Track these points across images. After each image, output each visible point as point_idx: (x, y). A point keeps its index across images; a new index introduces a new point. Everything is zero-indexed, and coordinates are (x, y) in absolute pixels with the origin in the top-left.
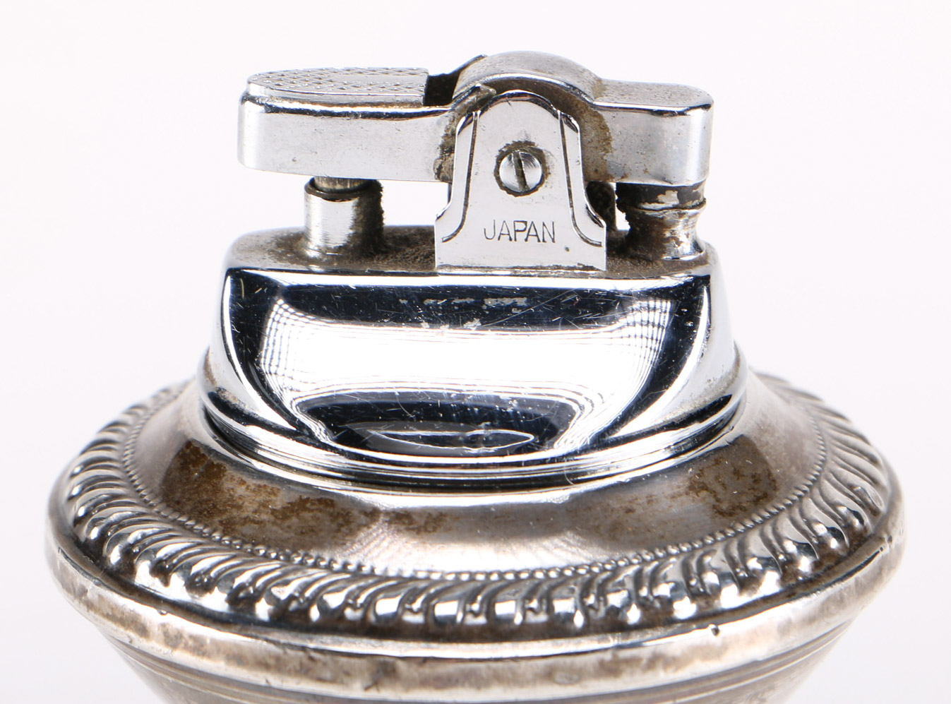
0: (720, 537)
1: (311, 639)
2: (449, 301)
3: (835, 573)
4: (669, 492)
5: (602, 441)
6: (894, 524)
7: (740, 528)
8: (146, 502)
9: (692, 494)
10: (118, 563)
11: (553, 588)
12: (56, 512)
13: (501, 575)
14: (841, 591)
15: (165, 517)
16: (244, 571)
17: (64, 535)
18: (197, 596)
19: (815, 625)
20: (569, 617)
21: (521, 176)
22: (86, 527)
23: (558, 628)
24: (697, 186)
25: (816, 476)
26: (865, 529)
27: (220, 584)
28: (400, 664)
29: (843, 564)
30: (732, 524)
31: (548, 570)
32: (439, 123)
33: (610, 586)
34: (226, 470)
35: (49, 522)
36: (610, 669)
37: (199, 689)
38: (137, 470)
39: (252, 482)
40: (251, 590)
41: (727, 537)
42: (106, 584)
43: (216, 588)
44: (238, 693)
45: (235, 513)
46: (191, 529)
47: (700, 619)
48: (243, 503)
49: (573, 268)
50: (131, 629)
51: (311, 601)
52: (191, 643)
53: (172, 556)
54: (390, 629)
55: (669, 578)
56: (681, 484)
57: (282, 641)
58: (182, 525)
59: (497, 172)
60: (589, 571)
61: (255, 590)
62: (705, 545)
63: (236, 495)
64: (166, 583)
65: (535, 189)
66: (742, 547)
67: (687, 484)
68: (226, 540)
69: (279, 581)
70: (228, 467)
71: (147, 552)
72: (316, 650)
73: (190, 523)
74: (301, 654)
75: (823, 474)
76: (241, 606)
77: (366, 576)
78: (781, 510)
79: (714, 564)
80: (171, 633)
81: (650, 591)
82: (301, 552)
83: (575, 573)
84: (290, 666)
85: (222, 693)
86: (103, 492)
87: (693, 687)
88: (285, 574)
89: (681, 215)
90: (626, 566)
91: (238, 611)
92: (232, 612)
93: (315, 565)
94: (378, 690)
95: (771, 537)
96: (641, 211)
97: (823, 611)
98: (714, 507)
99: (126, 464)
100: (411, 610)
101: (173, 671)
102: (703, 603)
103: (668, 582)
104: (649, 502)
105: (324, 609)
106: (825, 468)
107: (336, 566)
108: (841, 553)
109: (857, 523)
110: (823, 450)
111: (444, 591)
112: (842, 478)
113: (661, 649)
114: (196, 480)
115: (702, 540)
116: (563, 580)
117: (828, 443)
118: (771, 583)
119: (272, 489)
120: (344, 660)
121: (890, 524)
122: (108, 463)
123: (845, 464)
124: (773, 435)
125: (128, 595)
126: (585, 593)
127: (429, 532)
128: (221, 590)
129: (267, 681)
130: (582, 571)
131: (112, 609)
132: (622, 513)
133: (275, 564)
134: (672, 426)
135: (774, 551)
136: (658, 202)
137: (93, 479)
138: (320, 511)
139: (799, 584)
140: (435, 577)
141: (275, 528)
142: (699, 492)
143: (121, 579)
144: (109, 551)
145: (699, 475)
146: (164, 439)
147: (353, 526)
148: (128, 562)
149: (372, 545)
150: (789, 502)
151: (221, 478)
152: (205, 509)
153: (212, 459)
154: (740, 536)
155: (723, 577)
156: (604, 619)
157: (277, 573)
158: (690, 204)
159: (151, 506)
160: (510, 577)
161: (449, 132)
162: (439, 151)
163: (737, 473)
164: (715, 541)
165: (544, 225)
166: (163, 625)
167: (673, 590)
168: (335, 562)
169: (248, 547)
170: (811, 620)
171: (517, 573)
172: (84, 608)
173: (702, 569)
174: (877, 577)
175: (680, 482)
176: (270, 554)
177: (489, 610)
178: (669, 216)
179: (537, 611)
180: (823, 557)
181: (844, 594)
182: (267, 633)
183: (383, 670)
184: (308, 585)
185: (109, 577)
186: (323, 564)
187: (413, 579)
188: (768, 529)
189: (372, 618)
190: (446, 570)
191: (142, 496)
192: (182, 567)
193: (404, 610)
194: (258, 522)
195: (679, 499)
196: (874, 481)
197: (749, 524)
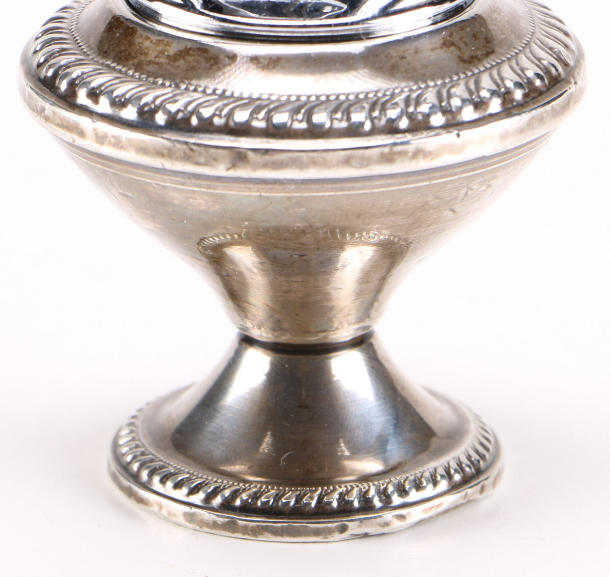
0: (462, 76)
1: (192, 137)
3: (538, 101)
4: (429, 46)
5: (385, 12)
6: (578, 73)
7: (476, 71)
8: (84, 52)
9: (445, 49)
10: (65, 90)
11: (351, 105)
12: (25, 61)
13: (318, 97)
14: (541, 113)
15: (97, 62)
16: (148, 94)
17: (31, 75)
18: (117, 110)
19: (523, 134)
20: (362, 124)
22: (45, 69)
23: (354, 131)
25: (528, 41)
26: (559, 75)
27: (133, 102)
28: (251, 155)
29: (543, 96)
30: (470, 68)
31: (348, 95)
33: (389, 105)
34: (137, 31)
35: (21, 67)
36: (388, 158)
37: (118, 173)
38: (79, 34)
39: (154, 38)
40: (153, 106)
41: (467, 77)
42: (58, 104)
43: (130, 106)
44: (144, 174)
45: (143, 58)
46: (114, 69)
47: (447, 127)
48: (148, 52)
50: (74, 133)
51: (192, 113)
52: (113, 140)
53: (101, 86)
54: (243, 130)
55: (428, 101)
56: (438, 42)
57: (173, 138)
58: (108, 66)
60: (375, 95)
61: (155, 106)
62: (452, 81)
63: (144, 46)
64: (96, 102)
66: (477, 83)
67: (442, 41)
68: (137, 75)
69: (171, 100)
70: (138, 28)
71: (84, 83)
72: (194, 144)
73: (113, 65)
74: (185, 146)
75: (532, 40)
76: (146, 116)
77: (228, 97)
78: (503, 61)
79: (458, 93)
80: (100, 134)
81: (415, 108)
82: (187, 82)
83: (366, 97)
84: (178, 154)
85: (134, 175)
86: (56, 47)
87: (443, 173)
88: (175, 96)
90: (400, 92)
91: (144, 119)
92: (140, 120)
93: (195, 90)
94: (235, 170)
95: (496, 77)
97: (530, 125)
98: (459, 57)
99: (72, 30)
100: (257, 118)
101: (101, 161)
102: (450, 117)
103: (428, 103)
104: (416, 52)
105: (200, 118)
106: (534, 37)
107: (209, 91)
108: (543, 89)
109: (553, 71)
110: (533, 26)
111: (279, 106)
112: (545, 43)
113: (421, 146)
114: (117, 38)
115: (451, 77)
116: (358, 101)
117: (536, 22)
118: (495, 105)
119: (167, 42)
120: (213, 150)
121: (576, 74)
122: (60, 30)
123: (548, 35)
124: (500, 14)
125: (72, 111)
126: (372, 108)
127: (270, 69)
128: (133, 105)
129: (163, 165)
130: (371, 95)
131: (62, 120)
132: (398, 59)
133: (169, 90)
134: (432, 3)
135: (498, 86)
137: (50, 40)
138: (199, 56)
139: (513, 107)
140: (274, 98)
141: (169, 67)
142: (450, 47)
143: (68, 100)
144: (60, 83)
145: (450, 36)
146: (97, 14)
147: (220, 65)
148: (72, 90)
149: (232, 77)
150: (509, 56)
151: (134, 36)
152: (123, 56)
153: (128, 24)
154: (476, 76)
155: (464, 101)
156: (385, 126)
157: (170, 95)
159: (88, 55)
160: (323, 98)
163: (475, 36)
164: (459, 79)
166: (95, 129)
167: (431, 108)
168: (208, 88)
169: (151, 79)
170: (521, 131)
171: (328, 97)
172: (43, 121)
173: (450, 96)
174: (566, 106)
175: (437, 40)
176: (165, 84)
177: (309, 120)
179: (340, 120)
180: (530, 91)
181: (545, 115)
182: (162, 133)
183: (239, 157)
184: (190, 103)
185: (59, 99)
186: (200, 89)
187: (259, 99)
188: (495, 72)
189: (231, 124)
190: (281, 94)
191: (82, 49)
192: (107, 92)
193: (253, 118)
194: (158, 64)
195: (436, 51)
196: (566, 46)
197: (482, 69)
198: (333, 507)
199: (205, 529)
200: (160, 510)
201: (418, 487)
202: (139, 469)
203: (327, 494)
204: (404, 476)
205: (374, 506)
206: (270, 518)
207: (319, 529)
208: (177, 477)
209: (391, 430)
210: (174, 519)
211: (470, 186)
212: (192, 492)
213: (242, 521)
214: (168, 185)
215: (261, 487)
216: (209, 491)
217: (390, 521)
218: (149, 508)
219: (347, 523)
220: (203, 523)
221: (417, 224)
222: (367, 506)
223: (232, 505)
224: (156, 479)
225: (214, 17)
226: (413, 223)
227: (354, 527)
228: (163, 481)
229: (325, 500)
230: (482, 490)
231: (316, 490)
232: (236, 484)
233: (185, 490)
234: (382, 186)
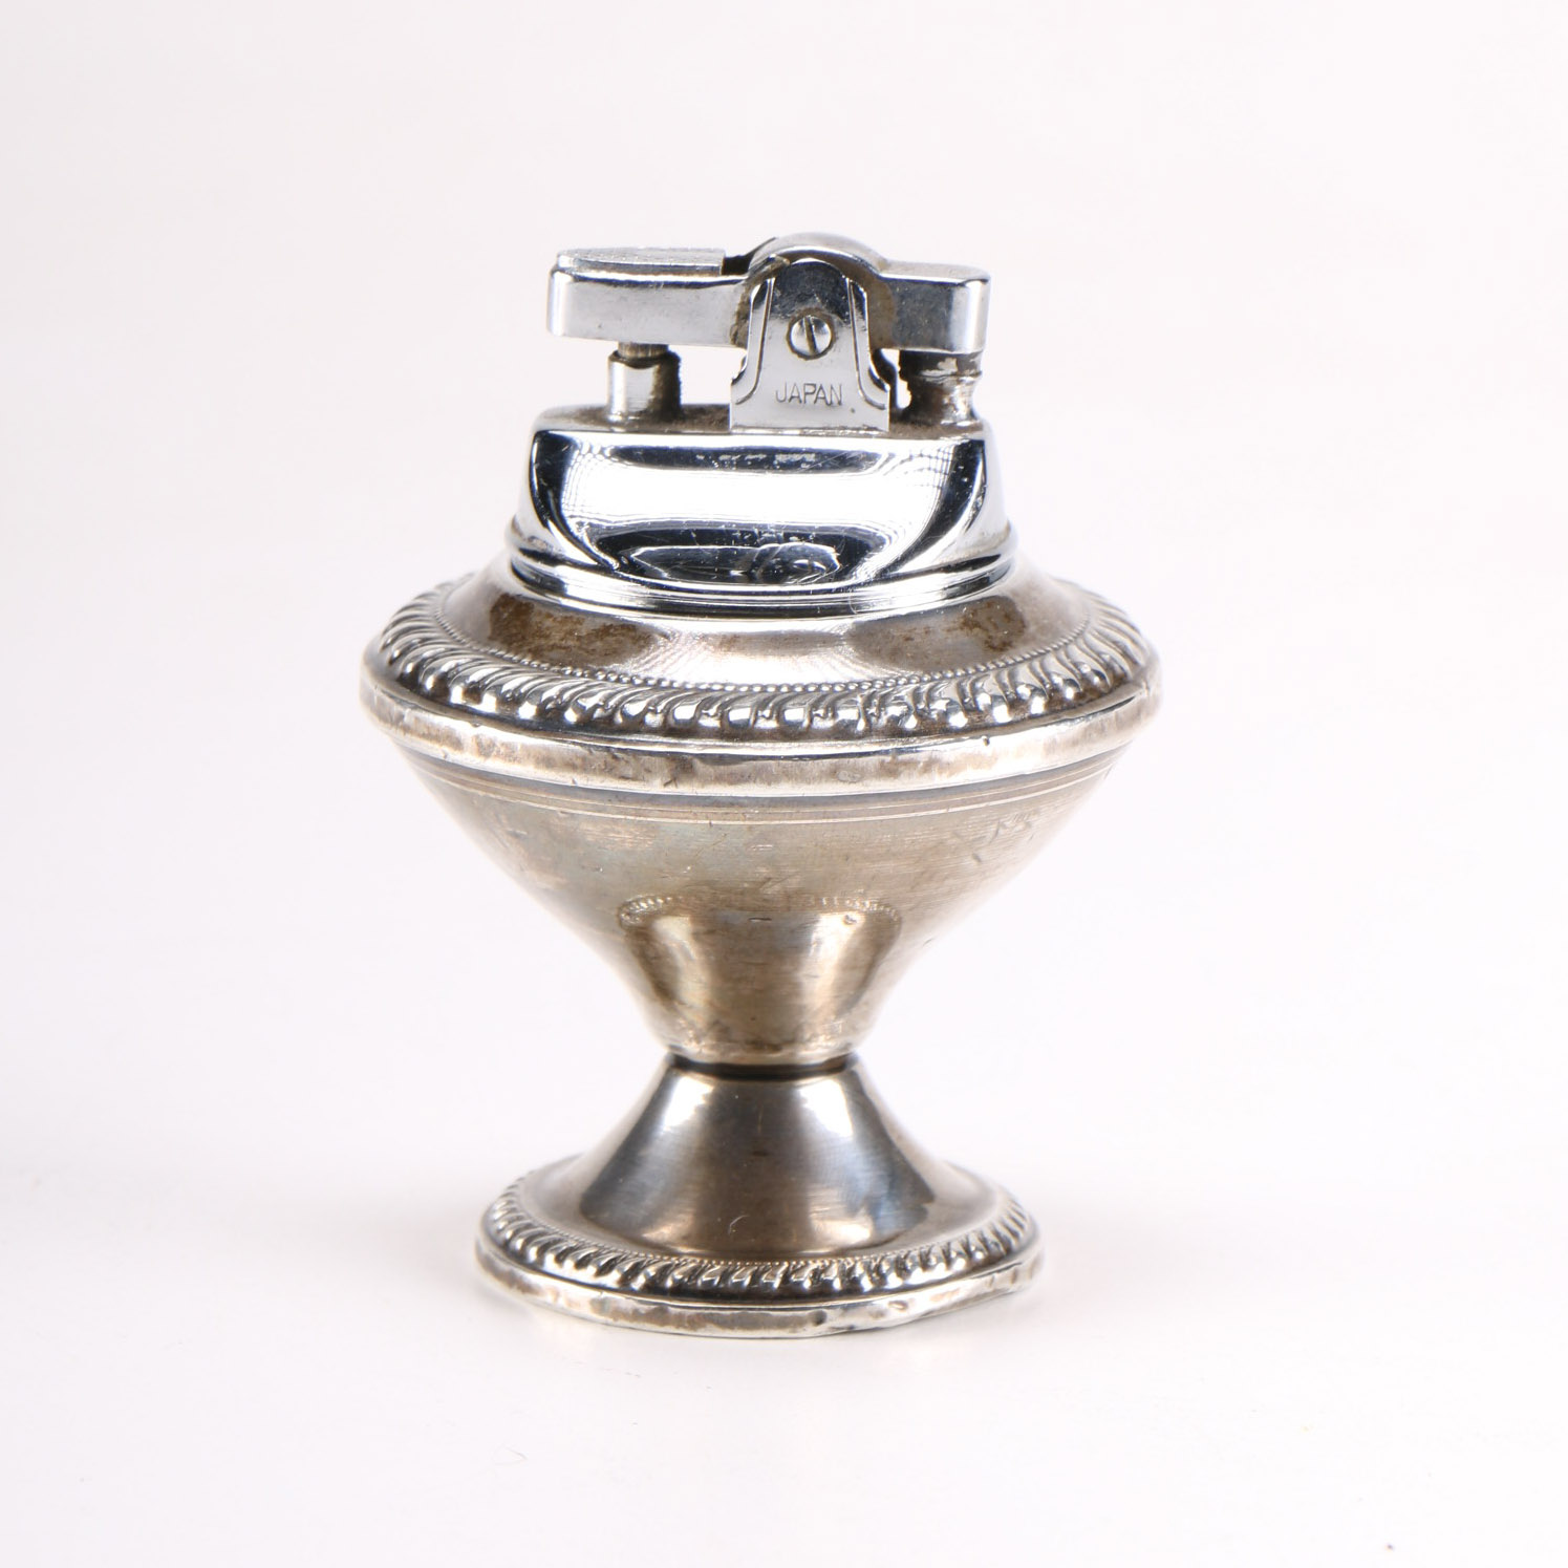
0: (992, 667)
1: (615, 740)
2: (742, 457)
3: (1097, 705)
4: (944, 625)
5: (885, 576)
6: (1152, 676)
7: (1011, 661)
8: (459, 641)
9: (966, 630)
10: (434, 688)
11: (838, 699)
12: (371, 660)
13: (791, 687)
15: (477, 650)
16: (552, 687)
17: (381, 675)
18: (509, 709)
19: (1077, 749)
20: (854, 723)
21: (811, 340)
22: (401, 664)
23: (843, 732)
24: (974, 355)
25: (1081, 630)
26: (1125, 674)
27: (531, 698)
28: (698, 764)
29: (1104, 699)
30: (1002, 657)
31: (833, 685)
32: (735, 291)
33: (890, 699)
34: (535, 609)
36: (890, 771)
37: (507, 800)
38: (448, 619)
39: (558, 615)
40: (559, 702)
41: (998, 666)
43: (527, 702)
45: (543, 642)
46: (502, 658)
47: (971, 730)
48: (550, 633)
49: (858, 429)
50: (446, 743)
51: (615, 709)
52: (502, 750)
53: (485, 678)
54: (689, 730)
55: (944, 696)
57: (588, 742)
58: (493, 654)
59: (789, 337)
60: (871, 687)
61: (563, 702)
62: (978, 670)
63: (544, 627)
64: (479, 700)
65: (824, 353)
66: (1012, 676)
67: (962, 620)
68: (535, 664)
69: (585, 693)
70: (534, 605)
71: (460, 677)
72: (619, 750)
73: (501, 653)
74: (606, 754)
75: (1088, 630)
76: (549, 715)
77: (665, 688)
78: (1048, 652)
79: (986, 688)
80: (484, 743)
81: (928, 705)
82: (607, 668)
83: (859, 688)
84: (595, 766)
86: (415, 638)
88: (590, 687)
89: (959, 382)
90: (905, 684)
91: (547, 719)
92: (541, 720)
93: (618, 679)
94: (676, 786)
95: (1039, 670)
96: (921, 378)
98: (986, 642)
99: (438, 617)
100: (707, 715)
102: (975, 717)
103: (944, 699)
104: (927, 633)
105: (626, 715)
106: (1090, 627)
107: (638, 681)
108: (1103, 690)
109: (1117, 669)
110: (1087, 615)
111: (737, 698)
112: (1104, 634)
113: (936, 755)
114: (507, 619)
115: (975, 667)
116: (847, 692)
117: (1091, 611)
118: (1038, 705)
119: (578, 619)
120: (646, 758)
121: (1148, 676)
122: (421, 618)
123: (1108, 626)
125: (444, 714)
126: (868, 703)
128: (532, 703)
129: (574, 782)
130: (865, 687)
131: (428, 728)
132: (901, 640)
133: (581, 680)
134: (948, 569)
135: (1042, 681)
136: (938, 369)
137: (404, 630)
138: (623, 635)
139: (1062, 709)
140: (729, 688)
141: (581, 652)
142: (973, 628)
143: (438, 699)
144: (425, 679)
145: (973, 616)
148: (442, 687)
150: (1055, 646)
151: (530, 615)
152: (515, 641)
153: (520, 601)
154: (1010, 667)
155: (994, 698)
156: (885, 726)
157: (583, 687)
158: (967, 372)
159: (464, 644)
160: (799, 689)
161: (745, 300)
162: (735, 318)
164: (988, 669)
165: (832, 388)
166: (477, 737)
167: (949, 705)
169: (556, 668)
170: (1075, 743)
171: (805, 687)
172: (400, 733)
173: (975, 692)
174: (1136, 716)
175: (955, 619)
176: (576, 674)
177: (780, 717)
178: (948, 382)
179: (825, 717)
180: (1086, 690)
181: (1106, 725)
182: (573, 736)
183: (682, 767)
184: (611, 696)
185: (424, 700)
186: (625, 679)
187: (708, 690)
188: (1036, 664)
189: (671, 721)
190: (739, 682)
191: (454, 638)
192: (495, 686)
193: (701, 714)
194: (565, 648)
195: (955, 633)
196: (1134, 641)
197: (1019, 659)
198: (804, 1289)
199: (622, 1322)
200: (556, 1299)
201: (925, 1265)
202: (524, 1246)
203: (796, 1271)
204: (905, 1251)
205: (862, 1289)
206: (716, 1303)
207: (786, 1318)
208: (579, 1254)
209: (884, 1191)
210: (576, 1310)
211: (1002, 820)
212: (603, 1271)
213: (675, 1306)
214: (580, 812)
215: (702, 1262)
216: (627, 1268)
217: (886, 1310)
218: (539, 1298)
219: (825, 1310)
220: (618, 1314)
221: (926, 875)
222: (852, 1288)
223: (661, 1285)
224: (550, 1258)
225: (643, 583)
226: (923, 873)
227: (835, 1318)
228: (560, 1259)
229: (793, 1278)
230: (1015, 1278)
231: (781, 1265)
232: (666, 1258)
233: (592, 1269)
234: (881, 812)
